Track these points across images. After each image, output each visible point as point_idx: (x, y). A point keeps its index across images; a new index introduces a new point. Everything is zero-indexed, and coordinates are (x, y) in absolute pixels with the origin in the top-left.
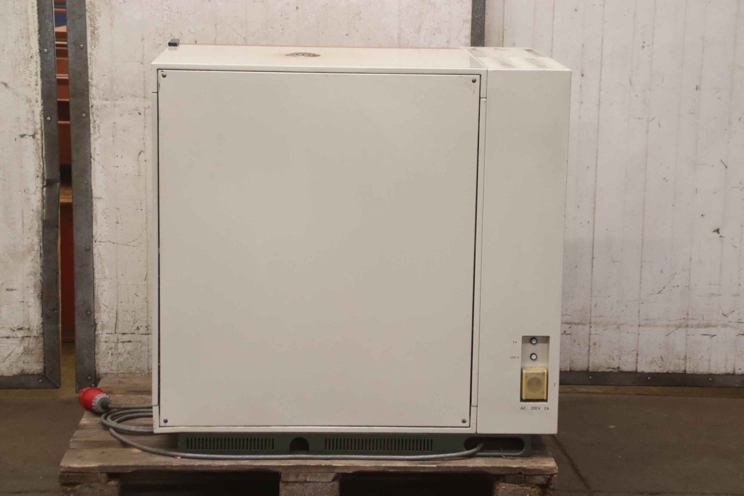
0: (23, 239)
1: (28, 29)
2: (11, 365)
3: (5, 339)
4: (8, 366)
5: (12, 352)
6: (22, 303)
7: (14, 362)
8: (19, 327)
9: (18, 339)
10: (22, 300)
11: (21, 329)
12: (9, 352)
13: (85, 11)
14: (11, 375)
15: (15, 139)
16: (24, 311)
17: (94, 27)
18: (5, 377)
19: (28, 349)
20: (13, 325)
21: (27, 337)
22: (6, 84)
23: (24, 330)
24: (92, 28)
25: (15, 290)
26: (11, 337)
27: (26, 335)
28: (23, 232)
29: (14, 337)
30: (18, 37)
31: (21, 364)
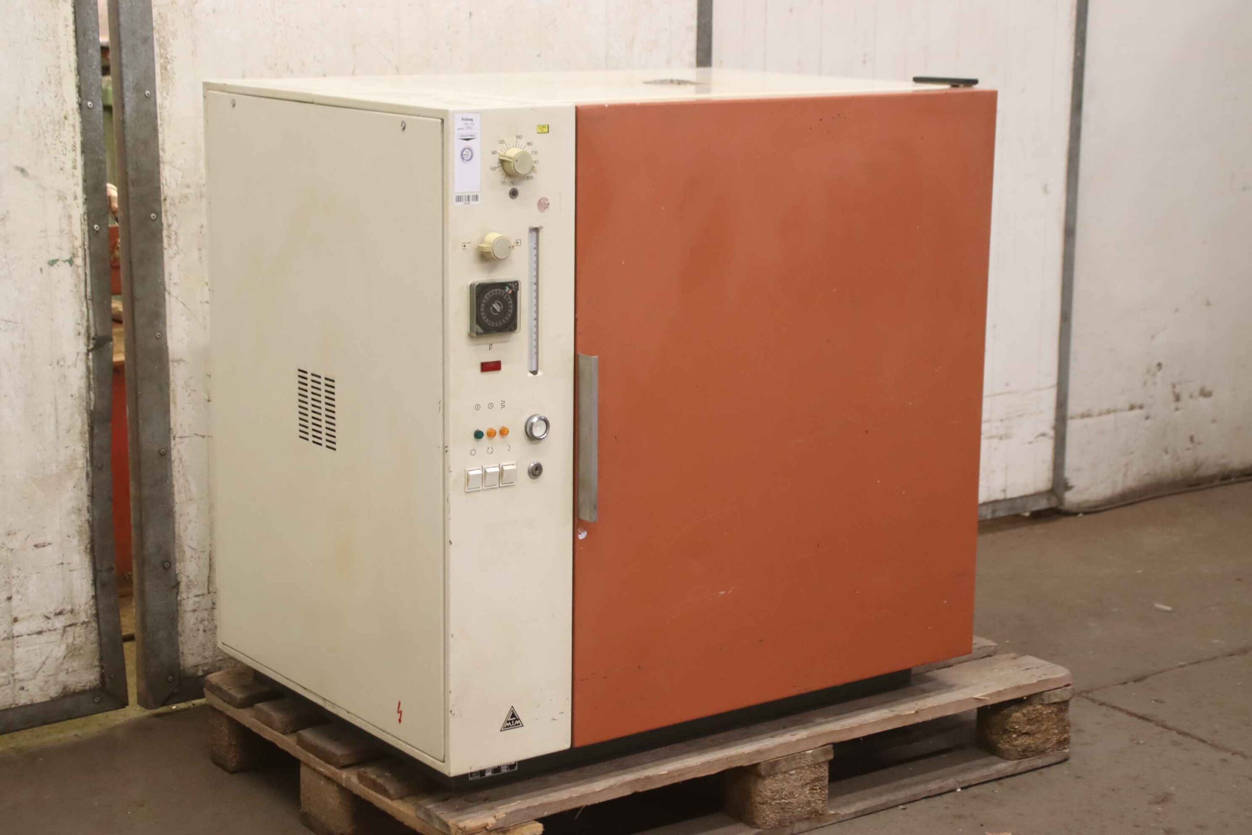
0: (57, 451)
1: (59, 67)
2: (46, 682)
3: (35, 636)
4: (41, 684)
5: (48, 658)
6: (61, 566)
7: (52, 675)
8: (58, 611)
9: (57, 632)
10: (60, 561)
11: (60, 613)
12: (43, 659)
13: (152, 29)
14: (48, 699)
15: (41, 270)
16: (64, 579)
17: (166, 58)
18: (38, 704)
19: (73, 648)
20: (47, 609)
21: (70, 626)
22: (23, 171)
23: (66, 613)
24: (162, 61)
25: (50, 544)
26: (45, 632)
27: (69, 623)
28: (58, 438)
29: (50, 630)
30: (42, 83)
31: (62, 677)
